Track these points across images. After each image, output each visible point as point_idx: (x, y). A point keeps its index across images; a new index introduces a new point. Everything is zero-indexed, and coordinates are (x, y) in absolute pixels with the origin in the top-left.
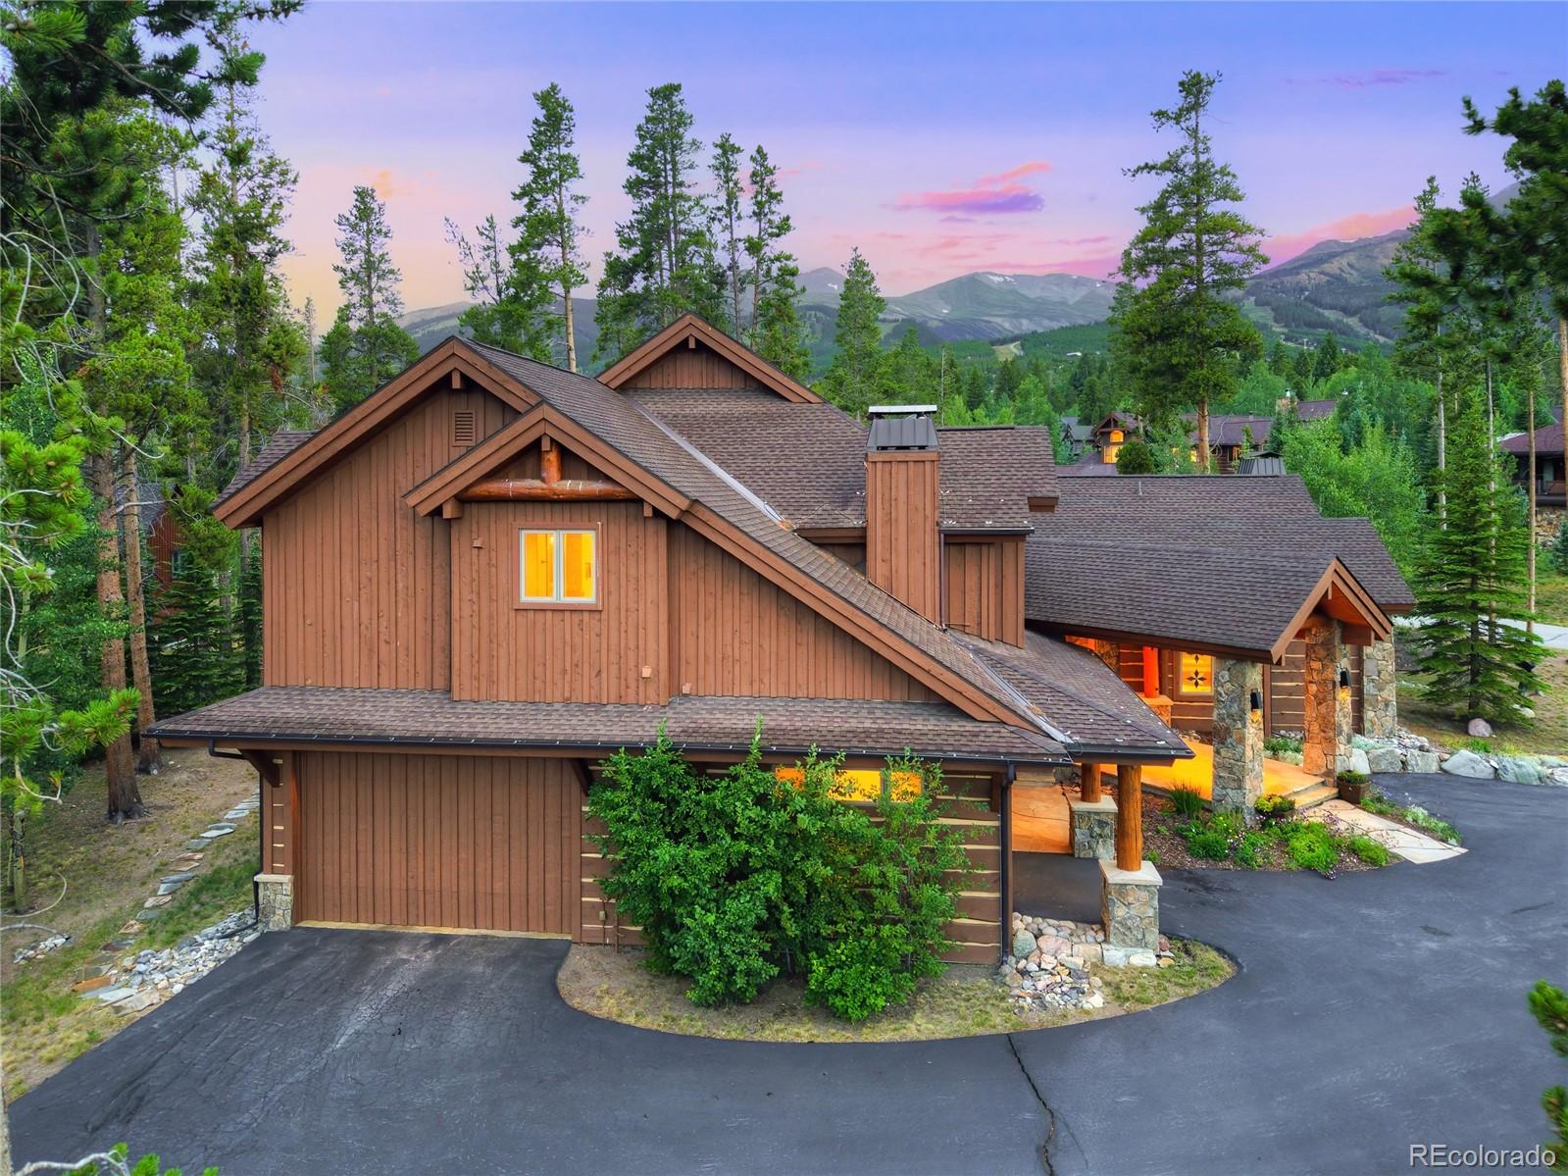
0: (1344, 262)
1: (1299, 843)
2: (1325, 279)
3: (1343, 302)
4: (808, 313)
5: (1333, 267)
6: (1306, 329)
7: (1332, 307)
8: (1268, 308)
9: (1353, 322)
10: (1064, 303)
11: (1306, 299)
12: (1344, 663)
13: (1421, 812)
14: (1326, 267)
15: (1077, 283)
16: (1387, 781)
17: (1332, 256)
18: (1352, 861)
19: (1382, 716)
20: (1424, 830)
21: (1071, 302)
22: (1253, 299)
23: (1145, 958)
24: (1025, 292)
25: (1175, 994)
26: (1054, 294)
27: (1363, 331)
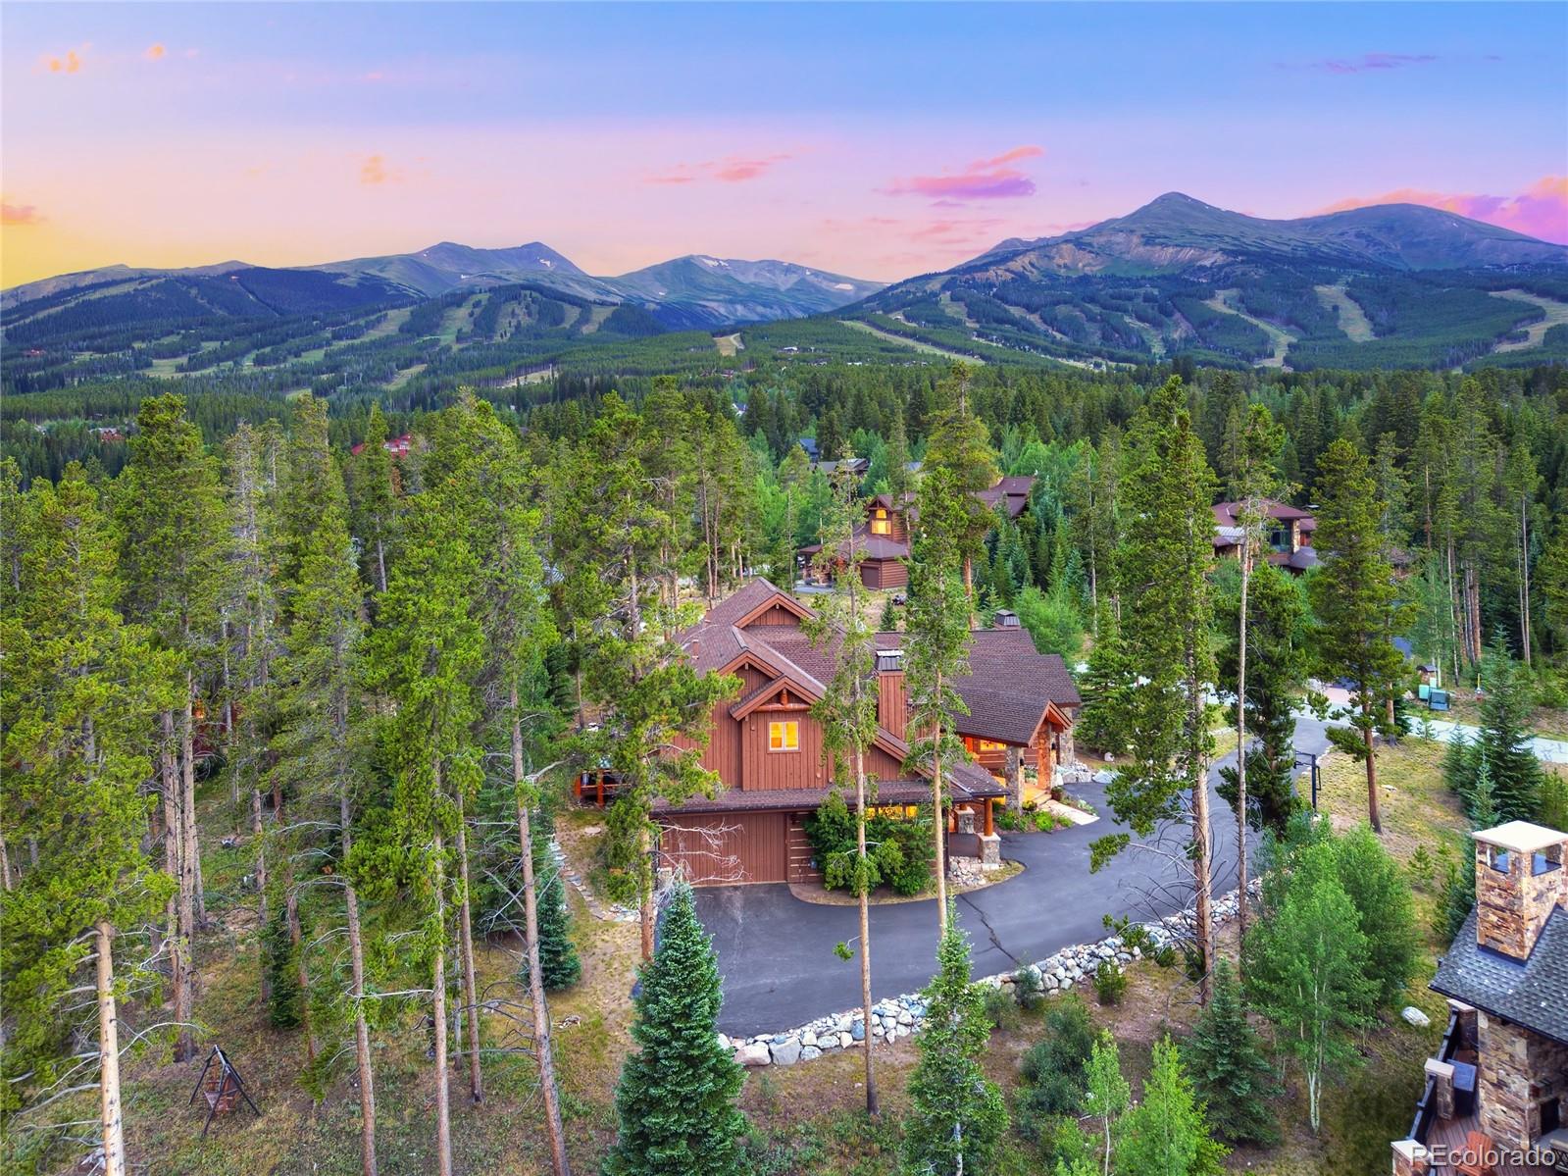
0: (1026, 260)
1: (1040, 821)
2: (1010, 276)
3: (1025, 300)
4: (523, 292)
5: (1016, 265)
6: (995, 325)
7: (1016, 304)
8: (962, 304)
9: (1034, 318)
10: (775, 290)
11: (995, 295)
12: (1053, 740)
13: (1083, 802)
14: (1012, 265)
15: (790, 269)
16: (1070, 788)
17: (1016, 254)
18: (1059, 826)
19: (1068, 755)
20: (1085, 810)
21: (783, 289)
22: (948, 293)
23: (995, 867)
24: (741, 278)
25: (1007, 877)
26: (765, 280)
27: (1042, 327)
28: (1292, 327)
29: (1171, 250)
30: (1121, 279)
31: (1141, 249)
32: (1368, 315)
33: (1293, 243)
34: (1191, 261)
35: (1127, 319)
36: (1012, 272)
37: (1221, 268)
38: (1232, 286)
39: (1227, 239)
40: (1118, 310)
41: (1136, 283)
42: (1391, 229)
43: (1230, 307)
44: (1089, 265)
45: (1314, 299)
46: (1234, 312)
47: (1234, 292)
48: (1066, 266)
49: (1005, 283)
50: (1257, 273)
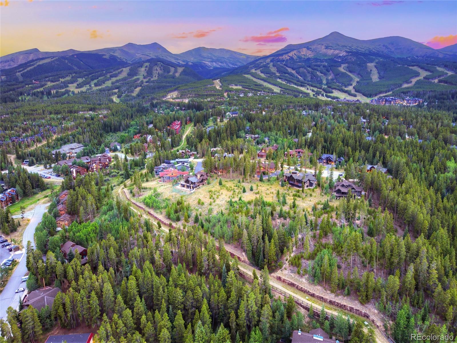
0: (294, 53)
2: (289, 58)
5: (291, 54)
6: (284, 74)
7: (290, 67)
8: (275, 67)
9: (294, 72)
10: (224, 58)
11: (284, 64)
14: (289, 54)
17: (291, 51)
21: (226, 57)
22: (272, 64)
24: (214, 54)
26: (221, 55)
28: (359, 76)
29: (332, 51)
30: (318, 59)
31: (325, 50)
32: (379, 73)
33: (365, 48)
34: (337, 54)
35: (318, 73)
36: (289, 56)
37: (345, 56)
38: (346, 63)
39: (348, 47)
40: (316, 70)
41: (322, 61)
42: (392, 44)
43: (344, 70)
44: (310, 54)
45: (366, 68)
46: (345, 71)
47: (346, 65)
48: (304, 55)
49: (287, 60)
50: (354, 59)
